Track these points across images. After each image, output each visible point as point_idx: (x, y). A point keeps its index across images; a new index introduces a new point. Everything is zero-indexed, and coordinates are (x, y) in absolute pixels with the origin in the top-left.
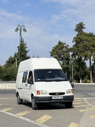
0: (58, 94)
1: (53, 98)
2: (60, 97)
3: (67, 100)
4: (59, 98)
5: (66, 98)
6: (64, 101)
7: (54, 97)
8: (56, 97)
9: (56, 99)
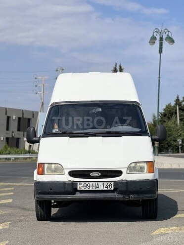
0: (96, 174)
1: (80, 187)
2: (104, 184)
3: (128, 195)
4: (101, 188)
5: (124, 189)
6: (116, 195)
7: (82, 184)
8: (91, 184)
9: (91, 189)
